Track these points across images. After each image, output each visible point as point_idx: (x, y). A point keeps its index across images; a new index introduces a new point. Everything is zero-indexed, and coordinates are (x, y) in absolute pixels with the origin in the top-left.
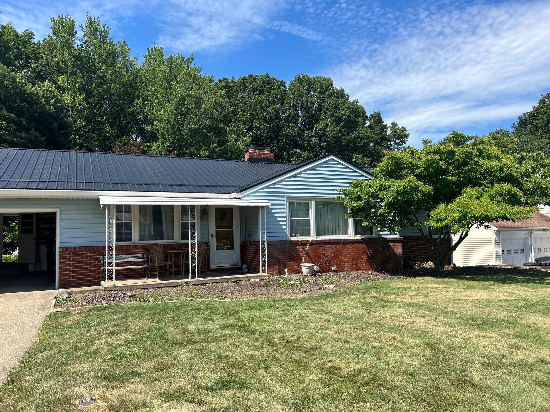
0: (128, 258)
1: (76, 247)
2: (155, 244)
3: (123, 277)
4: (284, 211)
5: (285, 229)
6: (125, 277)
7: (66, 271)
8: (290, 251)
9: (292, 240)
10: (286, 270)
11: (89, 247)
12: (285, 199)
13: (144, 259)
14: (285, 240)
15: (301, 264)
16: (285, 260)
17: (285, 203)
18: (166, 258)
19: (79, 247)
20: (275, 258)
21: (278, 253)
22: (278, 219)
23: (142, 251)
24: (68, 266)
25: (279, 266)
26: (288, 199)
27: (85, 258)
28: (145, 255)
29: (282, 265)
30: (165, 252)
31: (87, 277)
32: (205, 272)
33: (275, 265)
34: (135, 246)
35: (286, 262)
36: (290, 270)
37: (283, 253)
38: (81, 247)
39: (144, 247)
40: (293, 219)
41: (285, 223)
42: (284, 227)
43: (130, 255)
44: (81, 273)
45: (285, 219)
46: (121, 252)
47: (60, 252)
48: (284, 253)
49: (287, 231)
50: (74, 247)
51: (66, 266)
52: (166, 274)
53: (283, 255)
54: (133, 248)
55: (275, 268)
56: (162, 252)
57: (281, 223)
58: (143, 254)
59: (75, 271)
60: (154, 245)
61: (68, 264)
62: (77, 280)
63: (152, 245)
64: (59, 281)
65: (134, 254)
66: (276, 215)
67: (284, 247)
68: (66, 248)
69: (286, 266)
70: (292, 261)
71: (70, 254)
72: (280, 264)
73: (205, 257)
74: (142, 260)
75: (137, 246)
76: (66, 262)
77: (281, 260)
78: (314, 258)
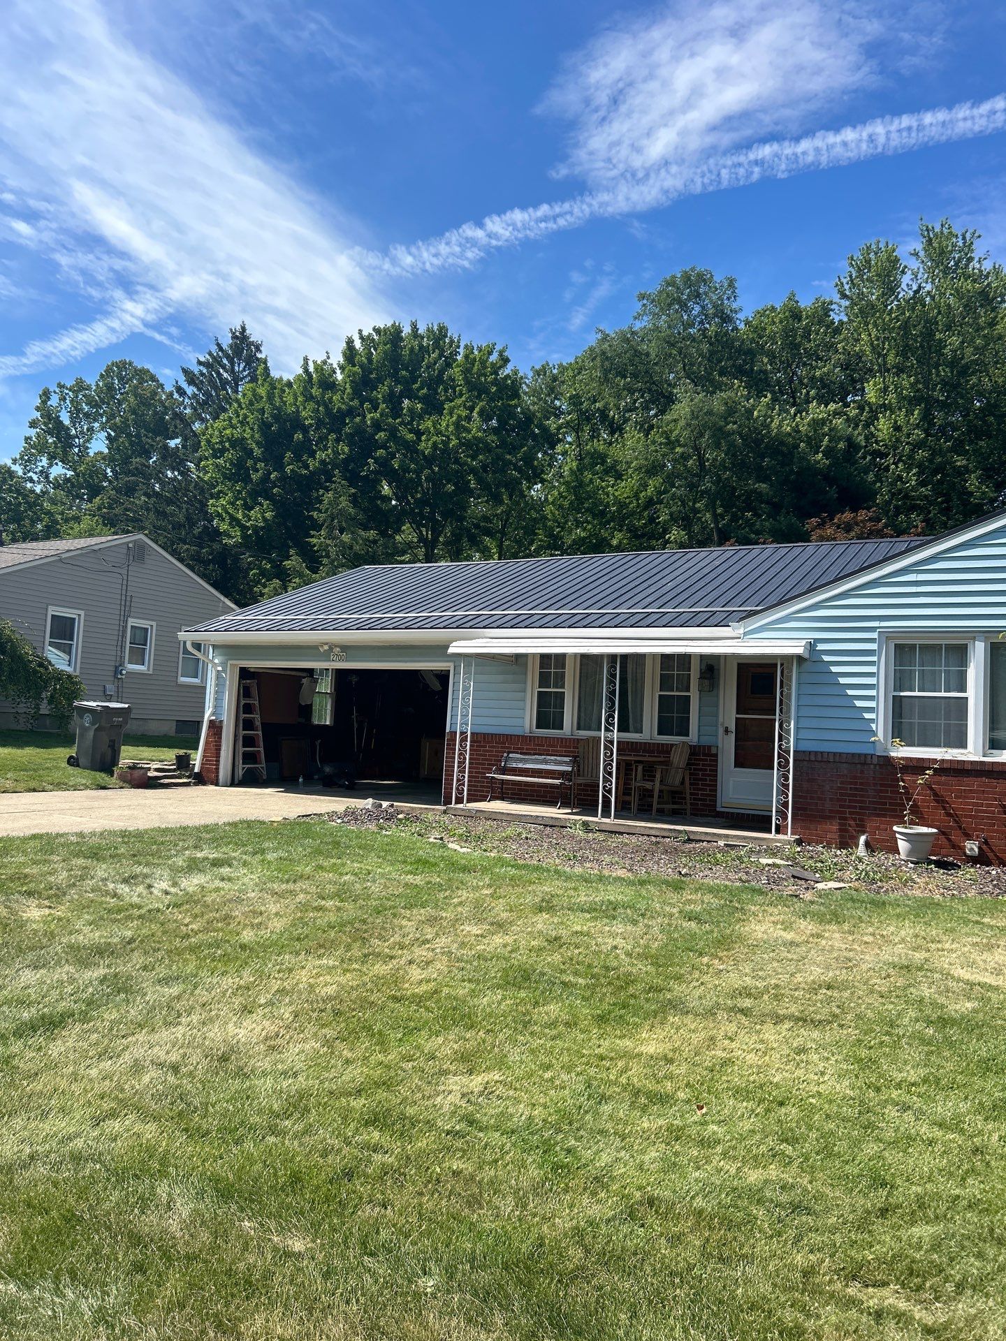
4: (873, 669)
5: (872, 720)
8: (882, 785)
9: (893, 754)
10: (863, 839)
12: (875, 635)
14: (872, 752)
15: (895, 828)
16: (861, 808)
17: (874, 646)
20: (831, 800)
21: (840, 788)
22: (850, 692)
25: (840, 824)
26: (886, 636)
29: (852, 823)
33: (830, 818)
35: (864, 814)
36: (878, 841)
37: (856, 789)
40: (902, 694)
41: (872, 704)
42: (867, 716)
45: (873, 693)
48: (862, 790)
49: (880, 726)
53: (855, 795)
55: (828, 826)
57: (859, 703)
66: (842, 680)
67: (862, 772)
69: (863, 826)
70: (884, 816)
72: (845, 819)
77: (849, 807)
78: (966, 816)
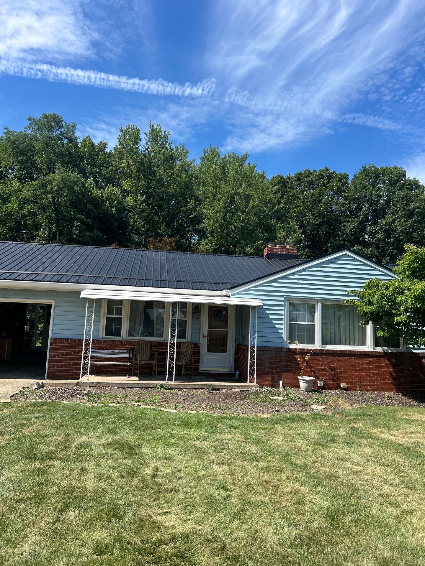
0: (114, 354)
1: (66, 339)
2: (142, 340)
3: (108, 373)
4: (282, 312)
5: (282, 333)
6: (110, 373)
7: (55, 362)
8: (287, 360)
9: (290, 347)
10: (281, 383)
11: (78, 339)
12: (283, 299)
13: (130, 355)
14: (282, 346)
15: (299, 377)
16: (280, 370)
17: (283, 303)
18: (152, 357)
19: (68, 339)
20: (268, 367)
21: (271, 362)
22: (274, 322)
23: (129, 348)
24: (57, 357)
25: (272, 377)
26: (287, 299)
27: (73, 351)
28: (131, 352)
29: (276, 376)
30: (151, 350)
31: (74, 370)
32: (191, 375)
33: (268, 374)
34: (122, 341)
35: (281, 372)
36: (286, 383)
37: (278, 362)
38: (71, 339)
39: (131, 343)
40: (292, 323)
41: (282, 327)
42: (280, 331)
43: (117, 351)
44: (68, 365)
45: (282, 322)
46: (109, 347)
47: (51, 343)
48: (280, 362)
49: (285, 336)
50: (64, 339)
51: (55, 357)
52: (151, 374)
53: (277, 364)
54: (120, 343)
55: (267, 378)
56: (149, 349)
57: (277, 326)
58: (130, 350)
59: (63, 362)
60: (140, 342)
61: (57, 355)
62: (64, 372)
63: (138, 342)
64: (48, 372)
65: (120, 350)
66: (271, 317)
67: (280, 355)
68: (56, 339)
69: (281, 377)
70: (289, 372)
71: (60, 346)
72: (274, 374)
73: (191, 358)
74: (128, 356)
75: (125, 341)
76: (56, 352)
77: (275, 369)
78: (318, 371)
